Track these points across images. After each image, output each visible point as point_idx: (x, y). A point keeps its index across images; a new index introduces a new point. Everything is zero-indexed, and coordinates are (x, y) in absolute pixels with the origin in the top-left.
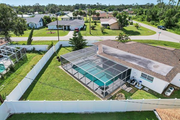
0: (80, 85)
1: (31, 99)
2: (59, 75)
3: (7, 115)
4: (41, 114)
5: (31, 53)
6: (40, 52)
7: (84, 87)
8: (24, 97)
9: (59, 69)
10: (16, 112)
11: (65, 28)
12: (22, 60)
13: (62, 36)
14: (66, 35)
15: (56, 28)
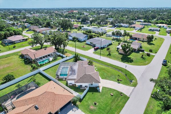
3: (39, 72)
5: (60, 57)
11: (93, 45)
12: (55, 59)
13: (85, 50)
14: (87, 50)
15: (90, 44)
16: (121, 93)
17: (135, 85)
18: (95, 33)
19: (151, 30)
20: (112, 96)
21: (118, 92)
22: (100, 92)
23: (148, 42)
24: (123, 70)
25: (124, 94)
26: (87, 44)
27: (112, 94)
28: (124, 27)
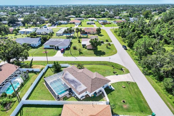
0: (50, 93)
1: (31, 99)
2: (43, 88)
3: (22, 105)
4: (33, 104)
5: (31, 73)
6: (36, 73)
7: (51, 95)
8: (28, 98)
9: (44, 84)
10: (25, 104)
11: (55, 48)
12: (27, 79)
13: (52, 56)
14: (54, 55)
15: (49, 47)
16: (128, 82)
17: (128, 72)
19: (88, 24)
20: (125, 88)
21: (124, 82)
22: (114, 90)
23: (98, 34)
24: (106, 63)
25: (130, 82)
27: (124, 87)
28: (63, 24)
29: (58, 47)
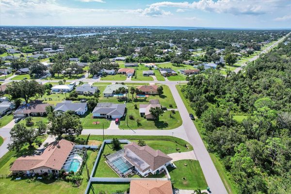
1: (97, 177)
2: (105, 166)
3: (91, 182)
5: (89, 151)
6: (93, 150)
8: (93, 176)
9: (105, 163)
11: (108, 117)
14: (108, 127)
15: (100, 116)
16: (190, 160)
17: (192, 149)
18: (84, 95)
19: (145, 75)
21: (187, 160)
22: (176, 168)
23: (159, 95)
26: (95, 117)
27: (186, 165)
29: (111, 116)
